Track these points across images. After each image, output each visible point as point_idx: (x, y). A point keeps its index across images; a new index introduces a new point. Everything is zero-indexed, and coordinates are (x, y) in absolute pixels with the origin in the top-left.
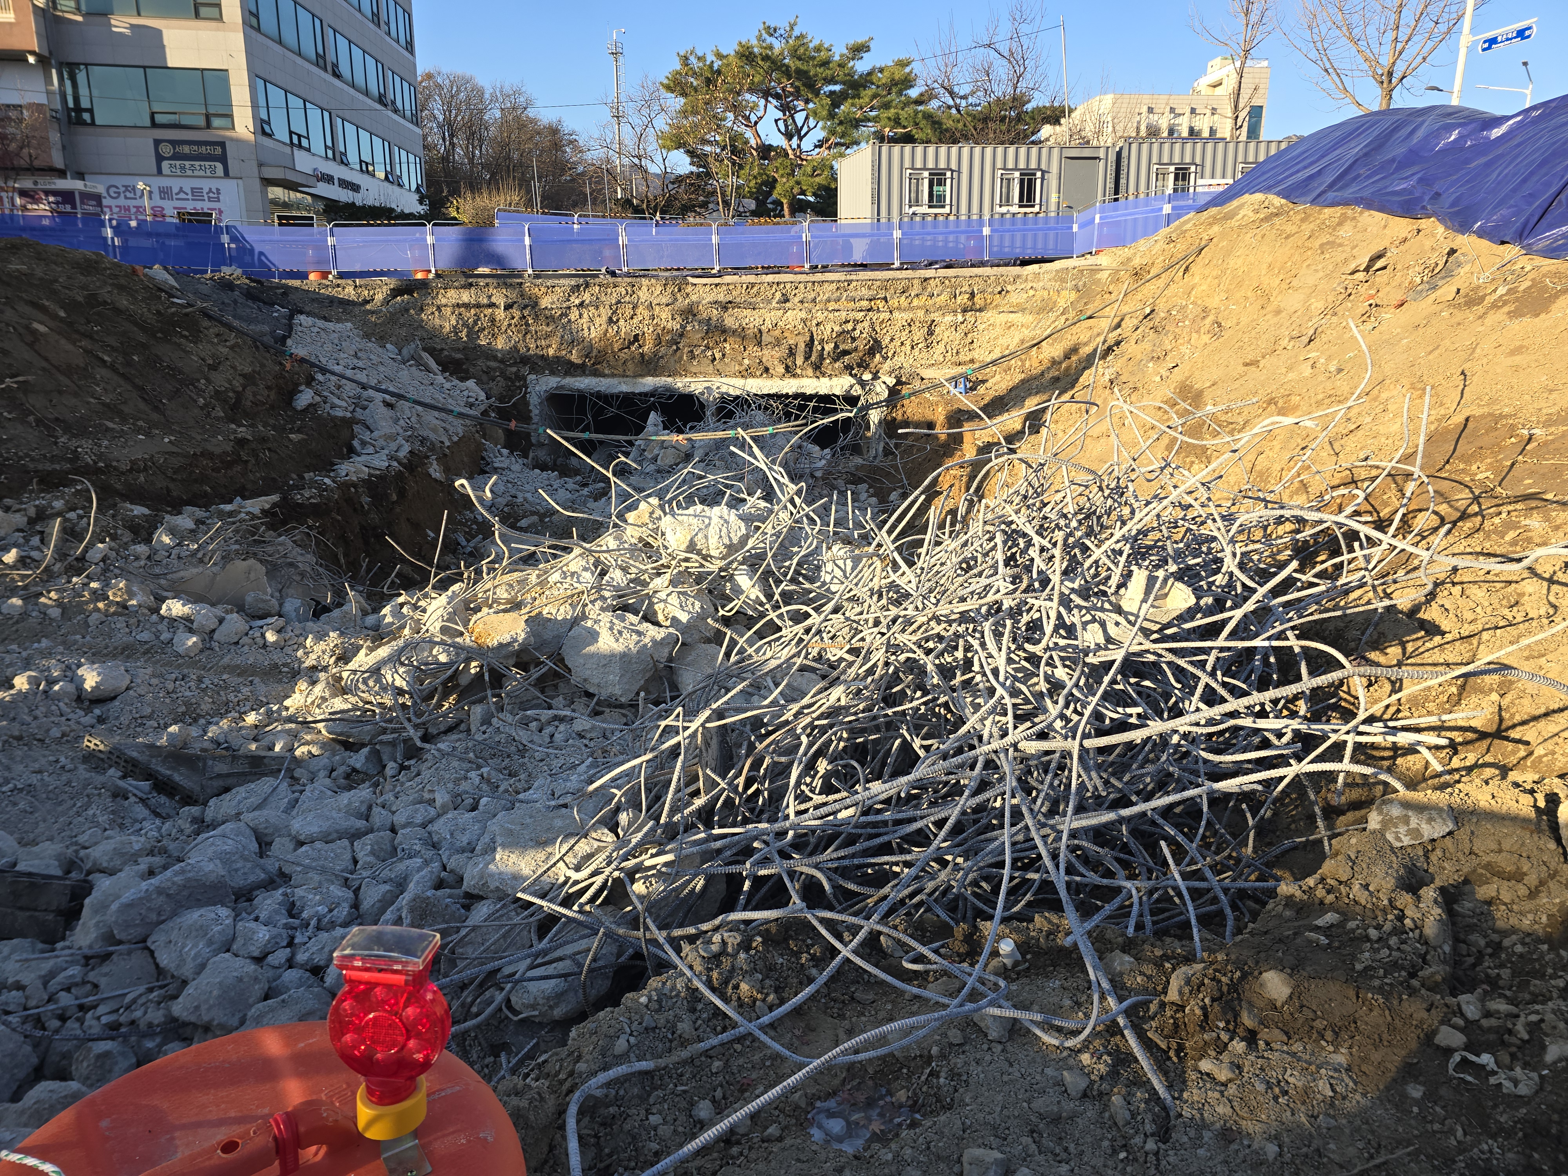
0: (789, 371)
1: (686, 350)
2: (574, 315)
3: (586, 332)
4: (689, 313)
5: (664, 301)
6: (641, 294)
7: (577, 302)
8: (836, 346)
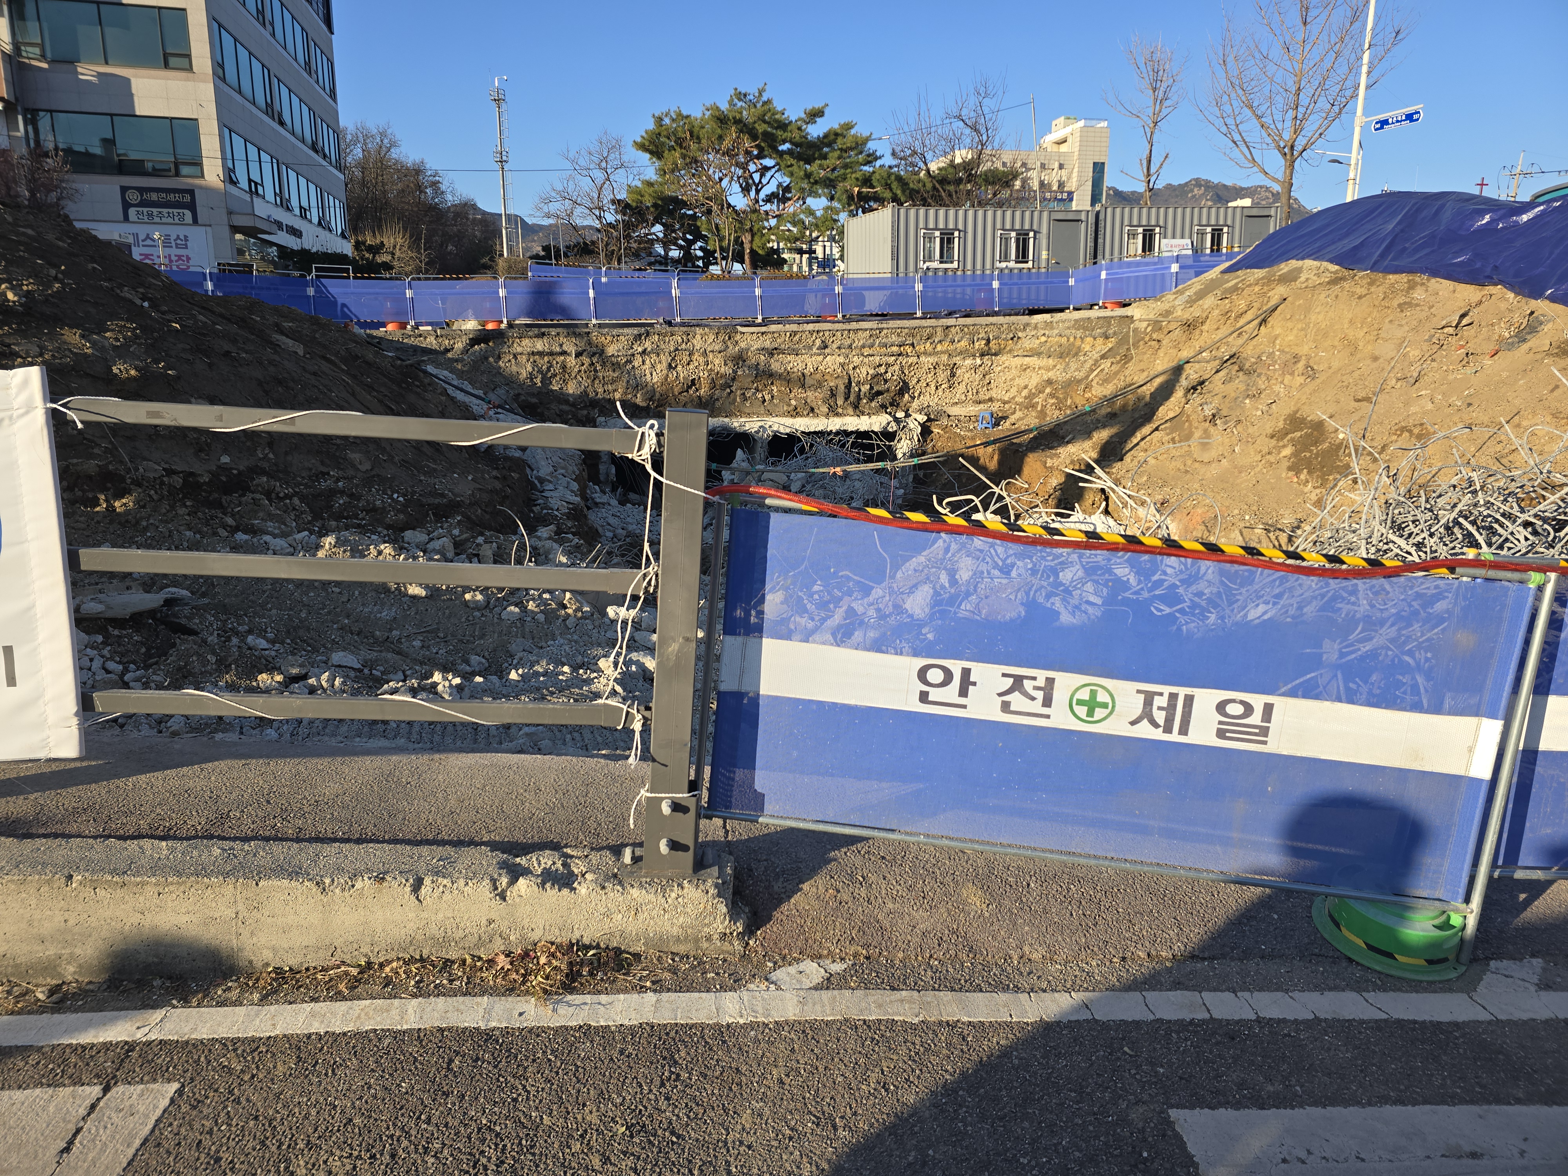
0: (833, 411)
1: (739, 393)
2: (637, 362)
3: (648, 376)
4: (739, 359)
5: (717, 348)
6: (695, 342)
7: (640, 349)
8: (871, 388)
